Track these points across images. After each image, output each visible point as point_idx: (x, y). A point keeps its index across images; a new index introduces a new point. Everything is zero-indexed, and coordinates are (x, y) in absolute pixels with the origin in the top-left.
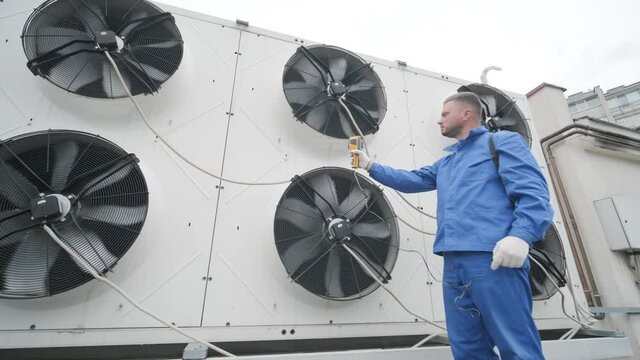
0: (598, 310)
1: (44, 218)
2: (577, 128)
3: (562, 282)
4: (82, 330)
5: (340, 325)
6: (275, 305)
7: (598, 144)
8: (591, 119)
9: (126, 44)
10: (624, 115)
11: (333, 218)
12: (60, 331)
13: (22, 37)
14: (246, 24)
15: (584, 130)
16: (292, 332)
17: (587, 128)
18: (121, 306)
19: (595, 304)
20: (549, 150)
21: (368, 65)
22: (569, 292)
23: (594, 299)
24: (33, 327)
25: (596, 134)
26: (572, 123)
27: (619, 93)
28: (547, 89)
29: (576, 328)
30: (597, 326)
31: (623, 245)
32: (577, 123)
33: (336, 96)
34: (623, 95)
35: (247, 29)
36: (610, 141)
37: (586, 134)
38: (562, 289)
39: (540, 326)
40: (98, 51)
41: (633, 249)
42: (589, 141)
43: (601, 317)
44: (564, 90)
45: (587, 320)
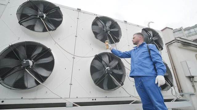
0: (182, 94)
1: (25, 67)
2: (176, 40)
3: (172, 85)
4: (36, 99)
5: (109, 98)
6: (90, 92)
7: (182, 45)
8: (180, 38)
9: (46, 16)
10: (189, 36)
11: (107, 67)
12: (30, 99)
13: (17, 14)
14: (80, 10)
15: (178, 41)
16: (95, 100)
17: (179, 41)
18: (47, 92)
19: (181, 92)
20: (168, 47)
21: (116, 22)
22: (174, 89)
23: (180, 90)
24: (22, 98)
25: (181, 42)
26: (174, 39)
27: (188, 29)
28: (167, 29)
29: (175, 98)
30: (181, 98)
31: (189, 75)
32: (176, 39)
33: (107, 31)
34: (189, 30)
35: (81, 11)
36: (186, 44)
37: (179, 42)
38: (171, 87)
39: (165, 98)
40: (38, 18)
41: (192, 76)
42: (180, 44)
43: (182, 96)
44: (172, 29)
45: (179, 96)
